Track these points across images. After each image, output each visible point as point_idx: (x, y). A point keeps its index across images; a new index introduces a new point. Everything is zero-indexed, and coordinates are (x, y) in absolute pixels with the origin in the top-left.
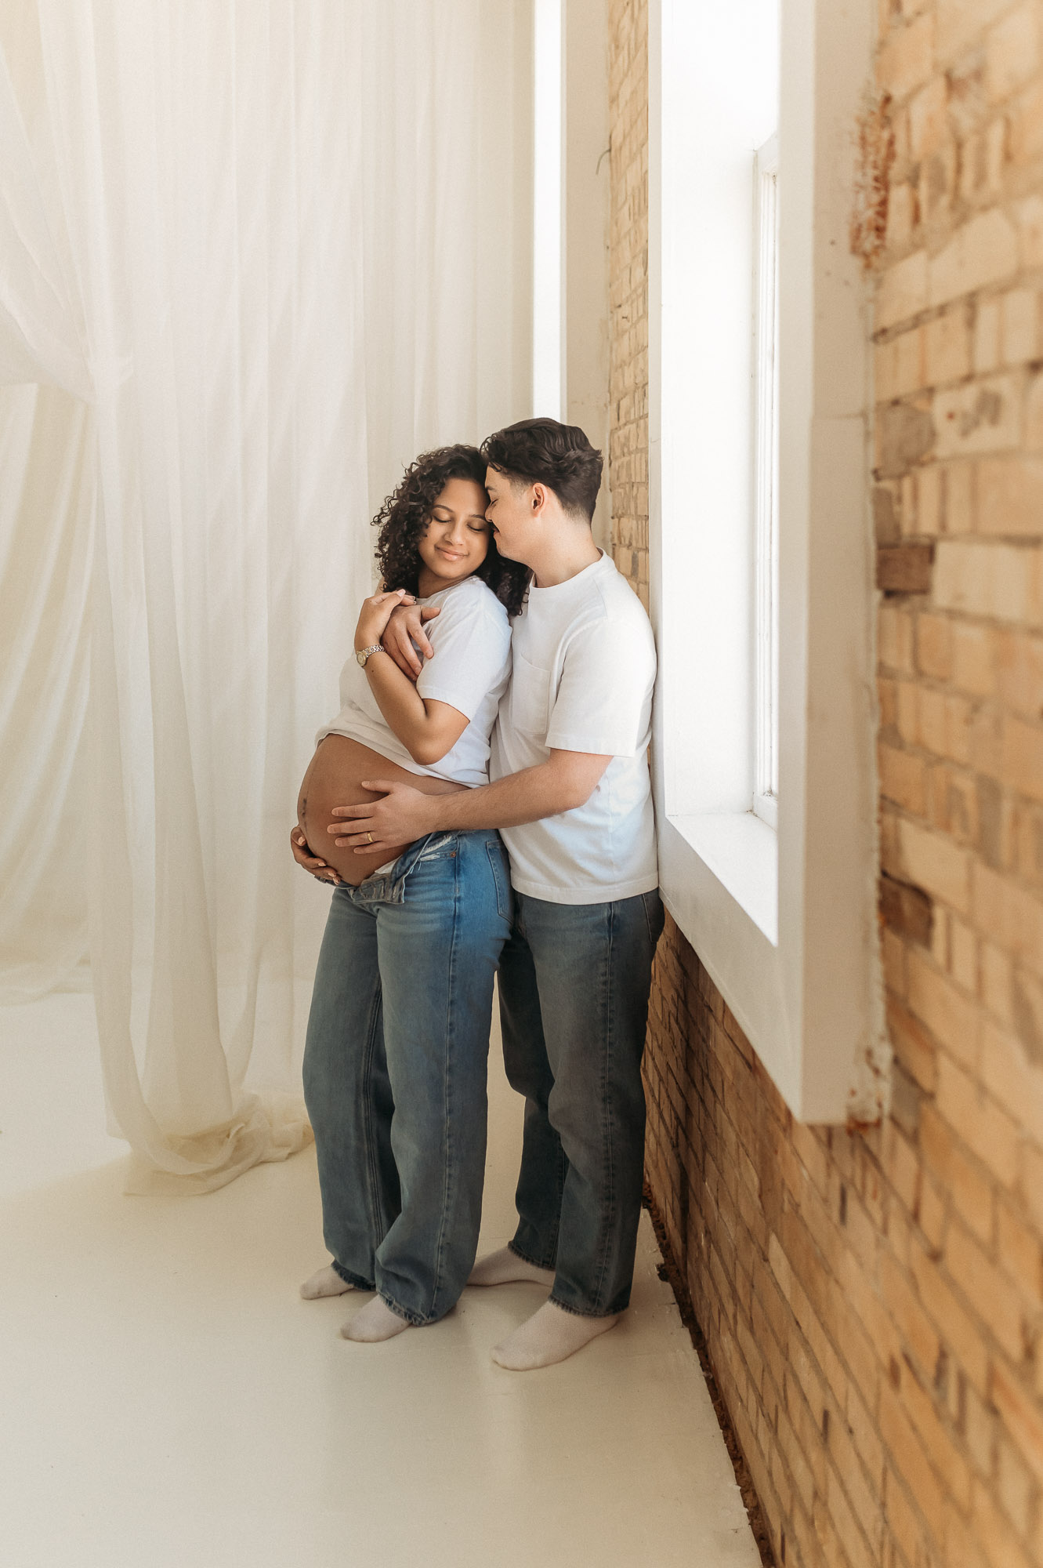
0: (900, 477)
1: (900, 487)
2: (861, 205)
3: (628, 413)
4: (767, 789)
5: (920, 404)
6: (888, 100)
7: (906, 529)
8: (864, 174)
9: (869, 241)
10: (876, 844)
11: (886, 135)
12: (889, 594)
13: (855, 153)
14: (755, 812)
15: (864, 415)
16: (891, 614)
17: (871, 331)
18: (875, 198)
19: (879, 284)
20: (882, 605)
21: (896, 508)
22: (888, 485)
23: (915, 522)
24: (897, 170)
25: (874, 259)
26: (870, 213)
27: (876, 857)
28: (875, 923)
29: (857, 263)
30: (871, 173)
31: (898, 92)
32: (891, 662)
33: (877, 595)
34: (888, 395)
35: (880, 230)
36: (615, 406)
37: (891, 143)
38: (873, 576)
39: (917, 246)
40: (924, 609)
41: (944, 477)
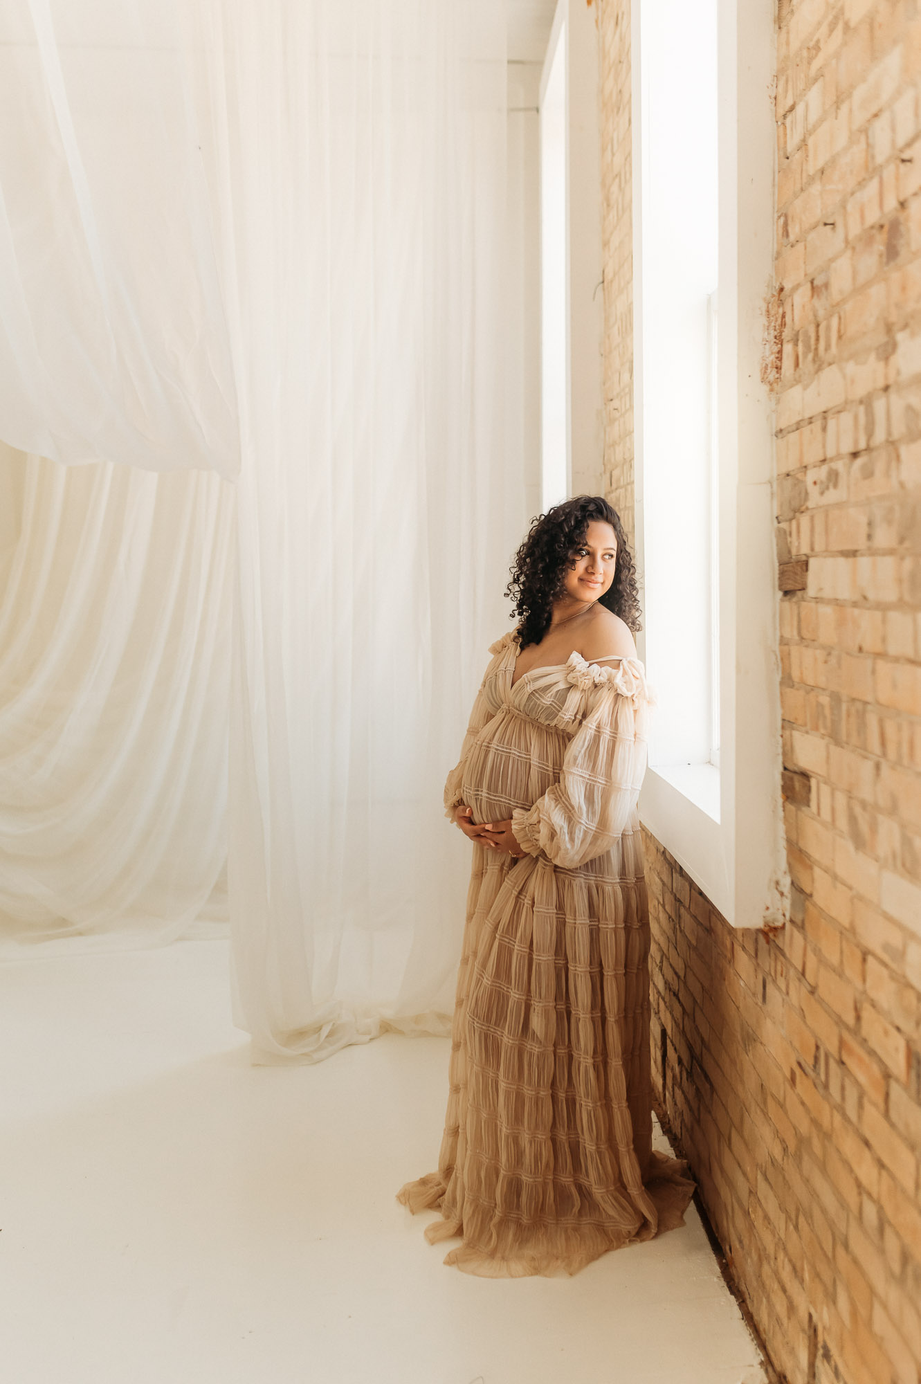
0: (790, 520)
1: (790, 527)
2: (767, 353)
3: (618, 480)
5: (799, 476)
6: (782, 289)
7: (794, 552)
8: (769, 334)
9: (772, 375)
10: (780, 751)
11: (781, 311)
12: (786, 593)
14: (712, 762)
15: (770, 483)
16: (786, 604)
17: (774, 431)
18: (776, 349)
19: (778, 402)
20: (782, 600)
21: (789, 539)
22: (784, 525)
23: (799, 548)
24: (787, 333)
25: (775, 385)
26: (773, 357)
27: (780, 758)
28: (780, 800)
29: (766, 388)
30: (773, 333)
31: (788, 286)
32: (787, 635)
33: (780, 594)
34: (784, 471)
35: (778, 368)
36: (608, 475)
37: (783, 316)
38: (777, 583)
39: (797, 381)
40: (803, 599)
41: (812, 518)
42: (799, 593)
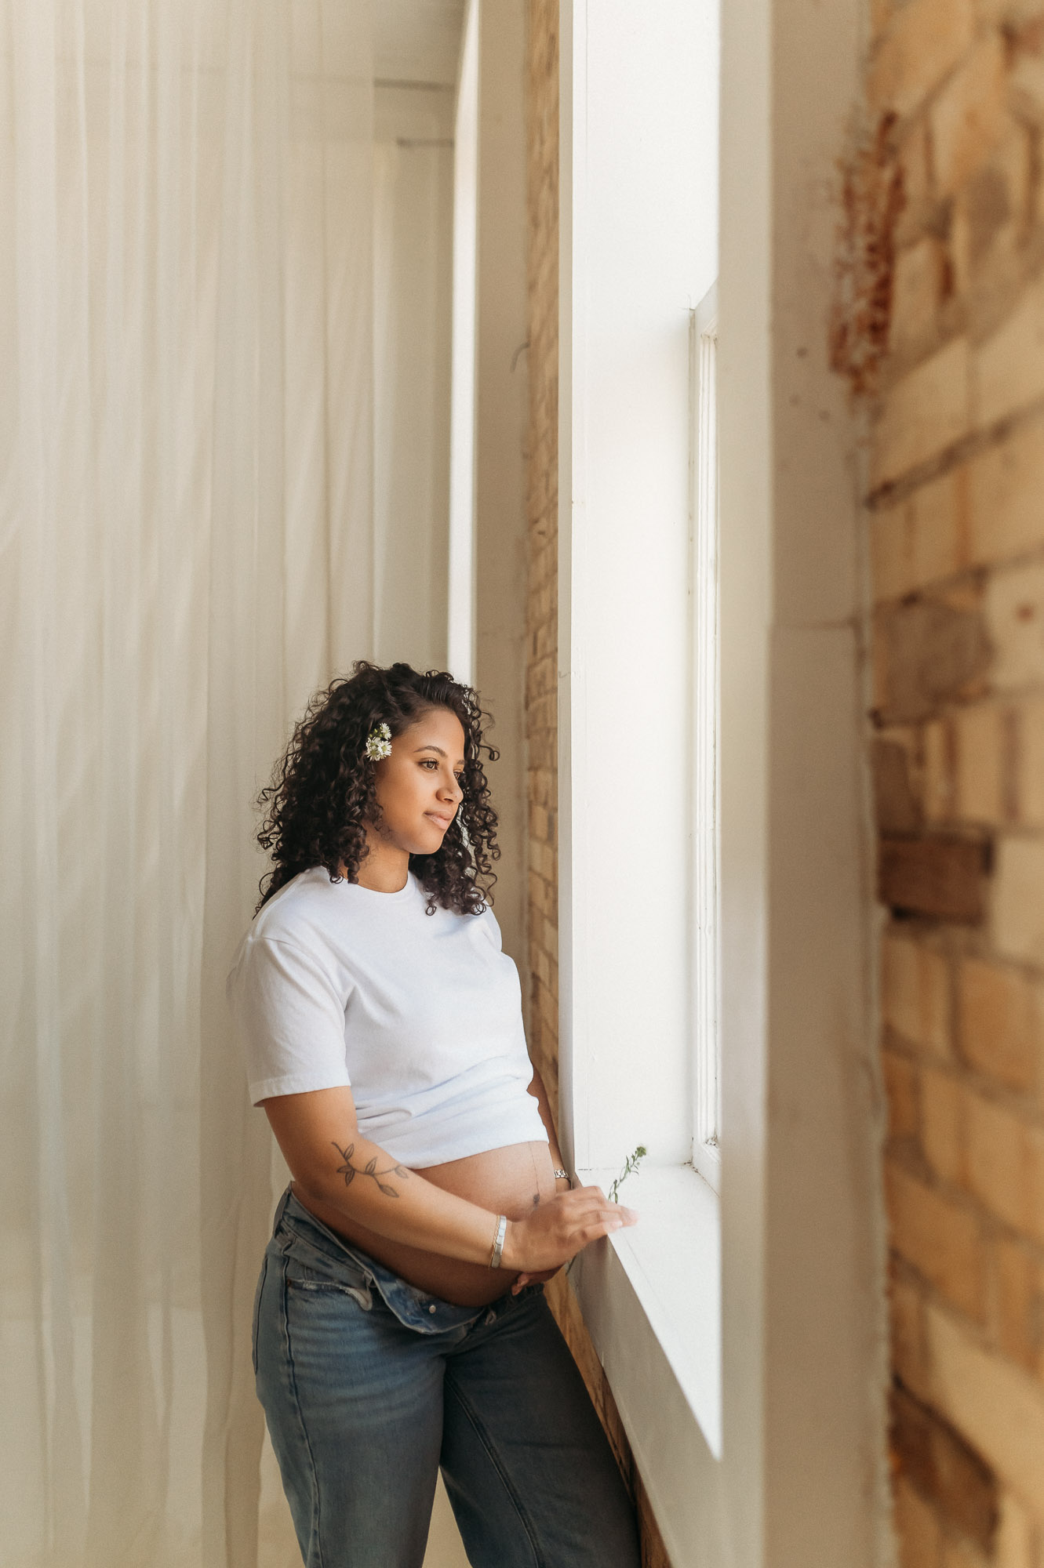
0: (919, 723)
1: (920, 738)
2: (847, 294)
4: (711, 1134)
5: (959, 598)
6: (889, 120)
7: (934, 808)
8: (852, 248)
9: (860, 350)
10: (883, 1327)
11: (887, 175)
12: (900, 914)
13: (836, 215)
14: (695, 1164)
15: (855, 623)
16: (906, 951)
17: (864, 491)
18: (870, 280)
19: (877, 414)
20: (889, 932)
21: (914, 773)
22: (898, 735)
23: (953, 799)
24: (908, 223)
25: (868, 376)
26: (862, 305)
27: (883, 1352)
28: (884, 1465)
29: (840, 385)
30: (861, 241)
31: (905, 105)
32: (909, 1025)
33: (880, 915)
34: (896, 588)
35: (878, 330)
37: (898, 183)
38: (872, 883)
39: (944, 335)
40: (973, 952)
41: (1011, 723)
42: (959, 935)
